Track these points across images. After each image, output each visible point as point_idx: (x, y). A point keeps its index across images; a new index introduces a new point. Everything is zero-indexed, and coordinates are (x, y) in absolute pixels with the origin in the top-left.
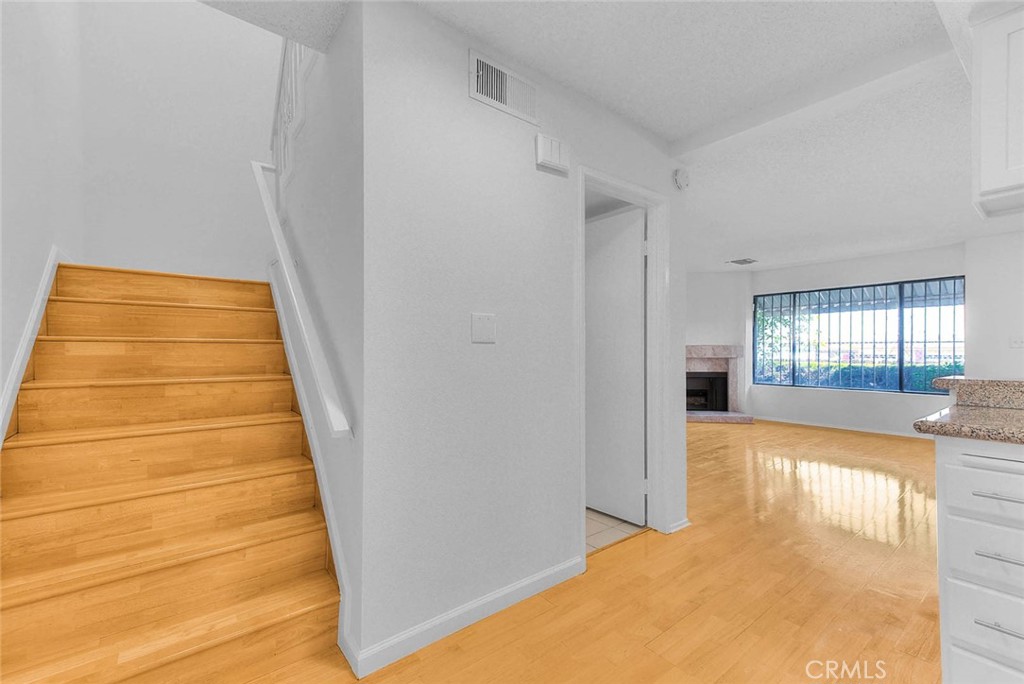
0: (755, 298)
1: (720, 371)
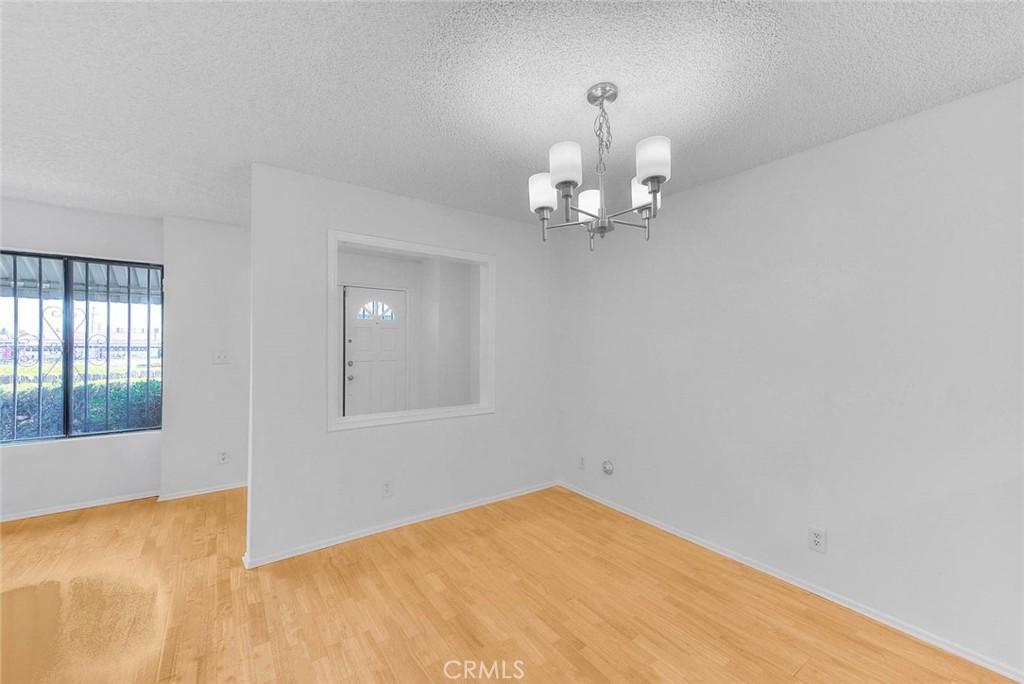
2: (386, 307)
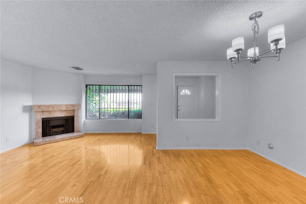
1: (71, 115)
2: (188, 91)
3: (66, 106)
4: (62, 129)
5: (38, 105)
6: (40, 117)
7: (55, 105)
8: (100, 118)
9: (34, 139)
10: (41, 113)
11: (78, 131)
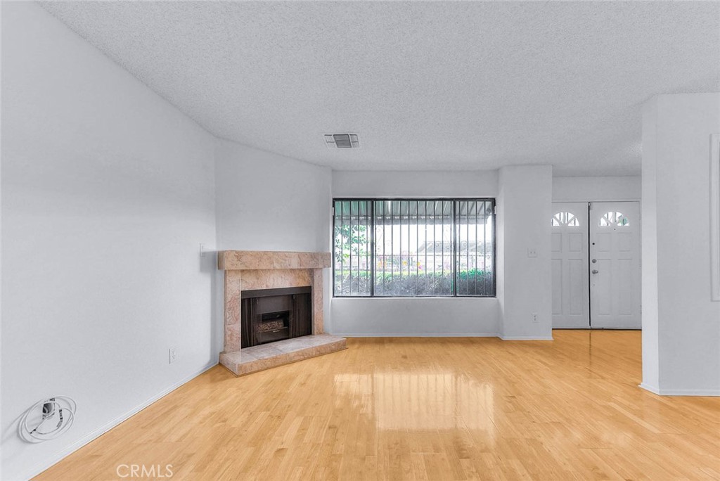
0: (335, 200)
1: (304, 286)
3: (300, 255)
4: (279, 325)
5: (236, 252)
6: (237, 286)
7: (274, 253)
8: (372, 293)
9: (221, 353)
10: (239, 276)
11: (321, 331)
